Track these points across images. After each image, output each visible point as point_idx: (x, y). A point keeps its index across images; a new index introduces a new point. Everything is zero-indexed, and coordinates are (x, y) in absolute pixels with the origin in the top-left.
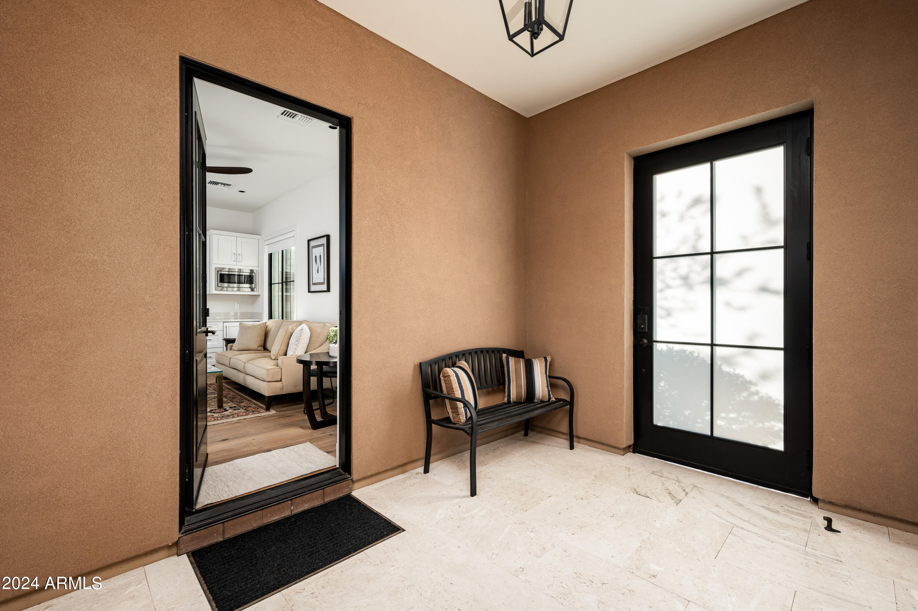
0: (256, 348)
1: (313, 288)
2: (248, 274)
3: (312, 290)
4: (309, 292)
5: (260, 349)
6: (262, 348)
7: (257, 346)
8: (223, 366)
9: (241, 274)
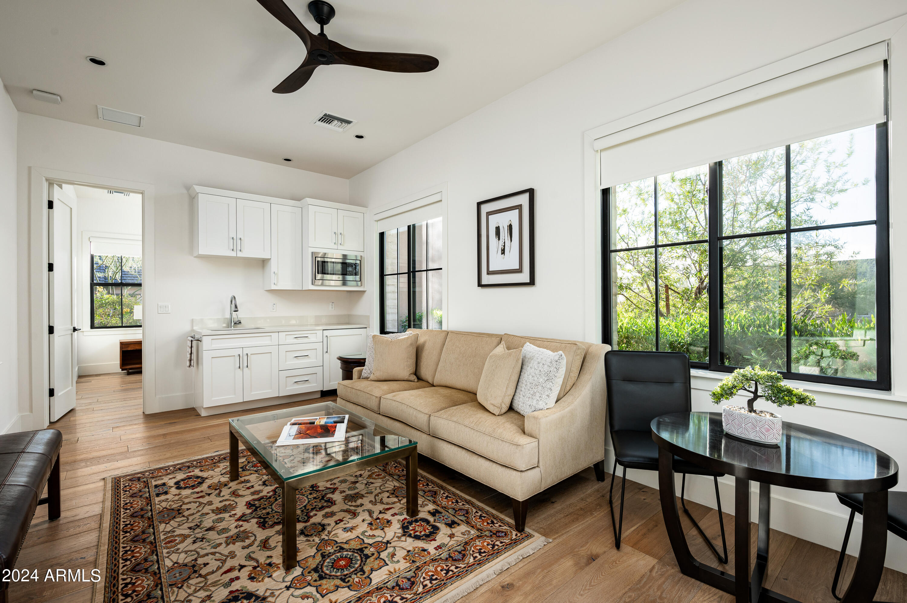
0: (406, 378)
1: (486, 279)
2: (340, 261)
3: (484, 282)
4: (480, 285)
5: (413, 379)
6: (414, 378)
7: (408, 374)
8: (359, 407)
9: (326, 260)
